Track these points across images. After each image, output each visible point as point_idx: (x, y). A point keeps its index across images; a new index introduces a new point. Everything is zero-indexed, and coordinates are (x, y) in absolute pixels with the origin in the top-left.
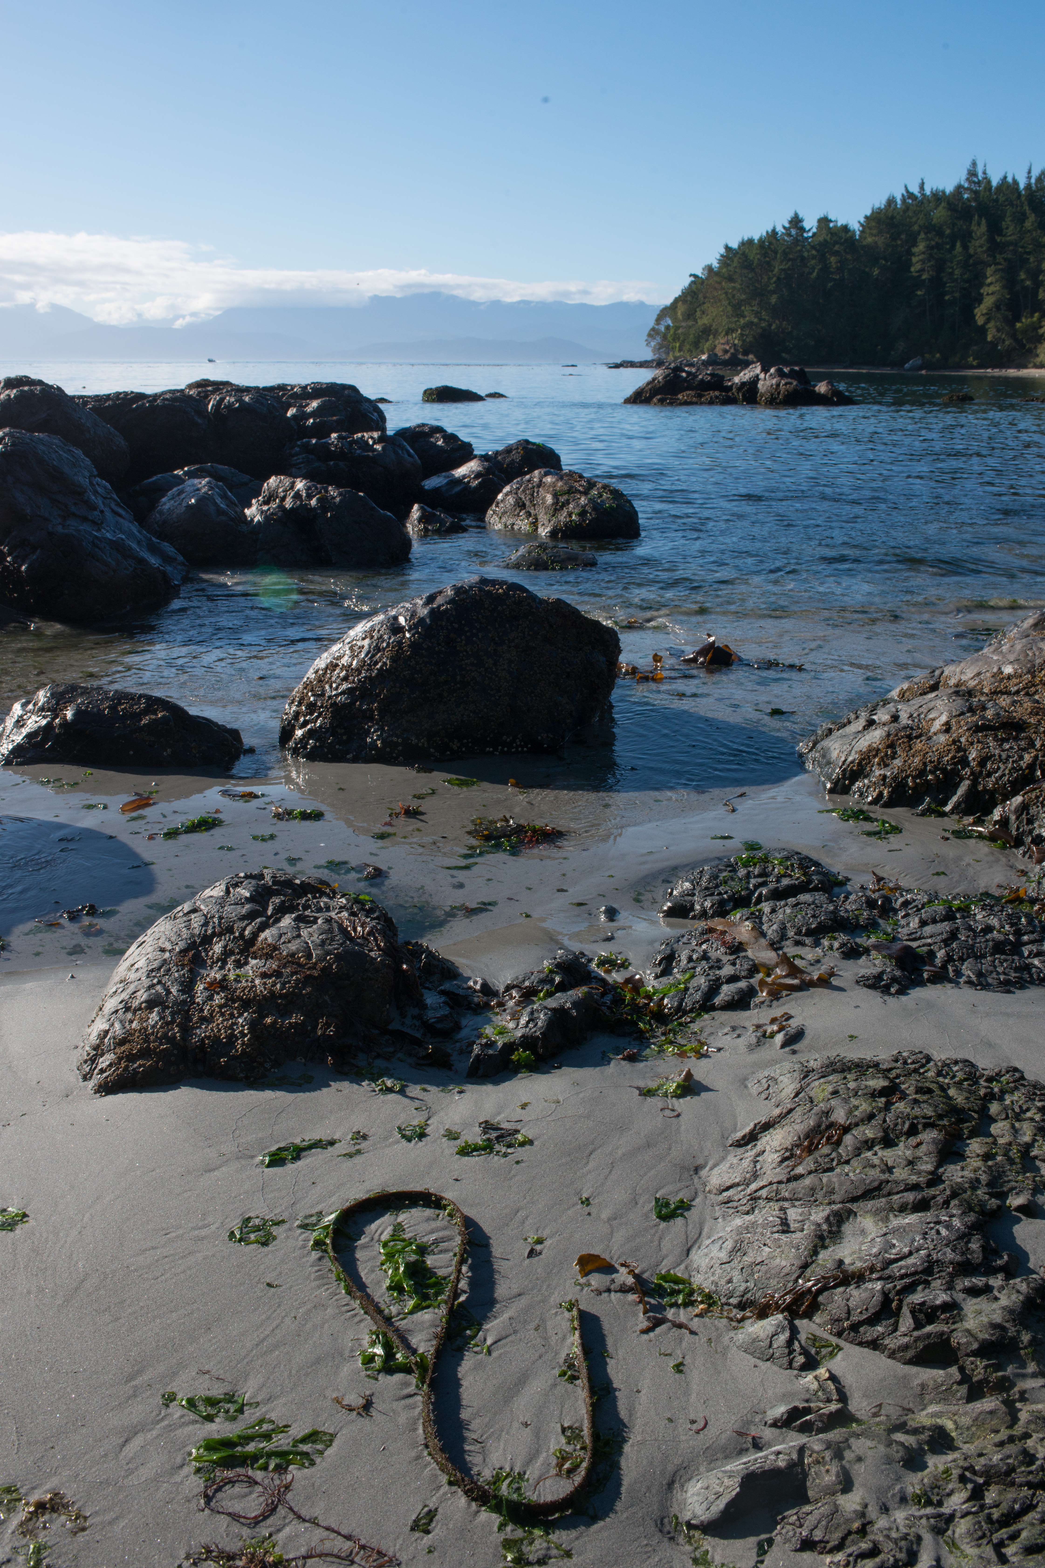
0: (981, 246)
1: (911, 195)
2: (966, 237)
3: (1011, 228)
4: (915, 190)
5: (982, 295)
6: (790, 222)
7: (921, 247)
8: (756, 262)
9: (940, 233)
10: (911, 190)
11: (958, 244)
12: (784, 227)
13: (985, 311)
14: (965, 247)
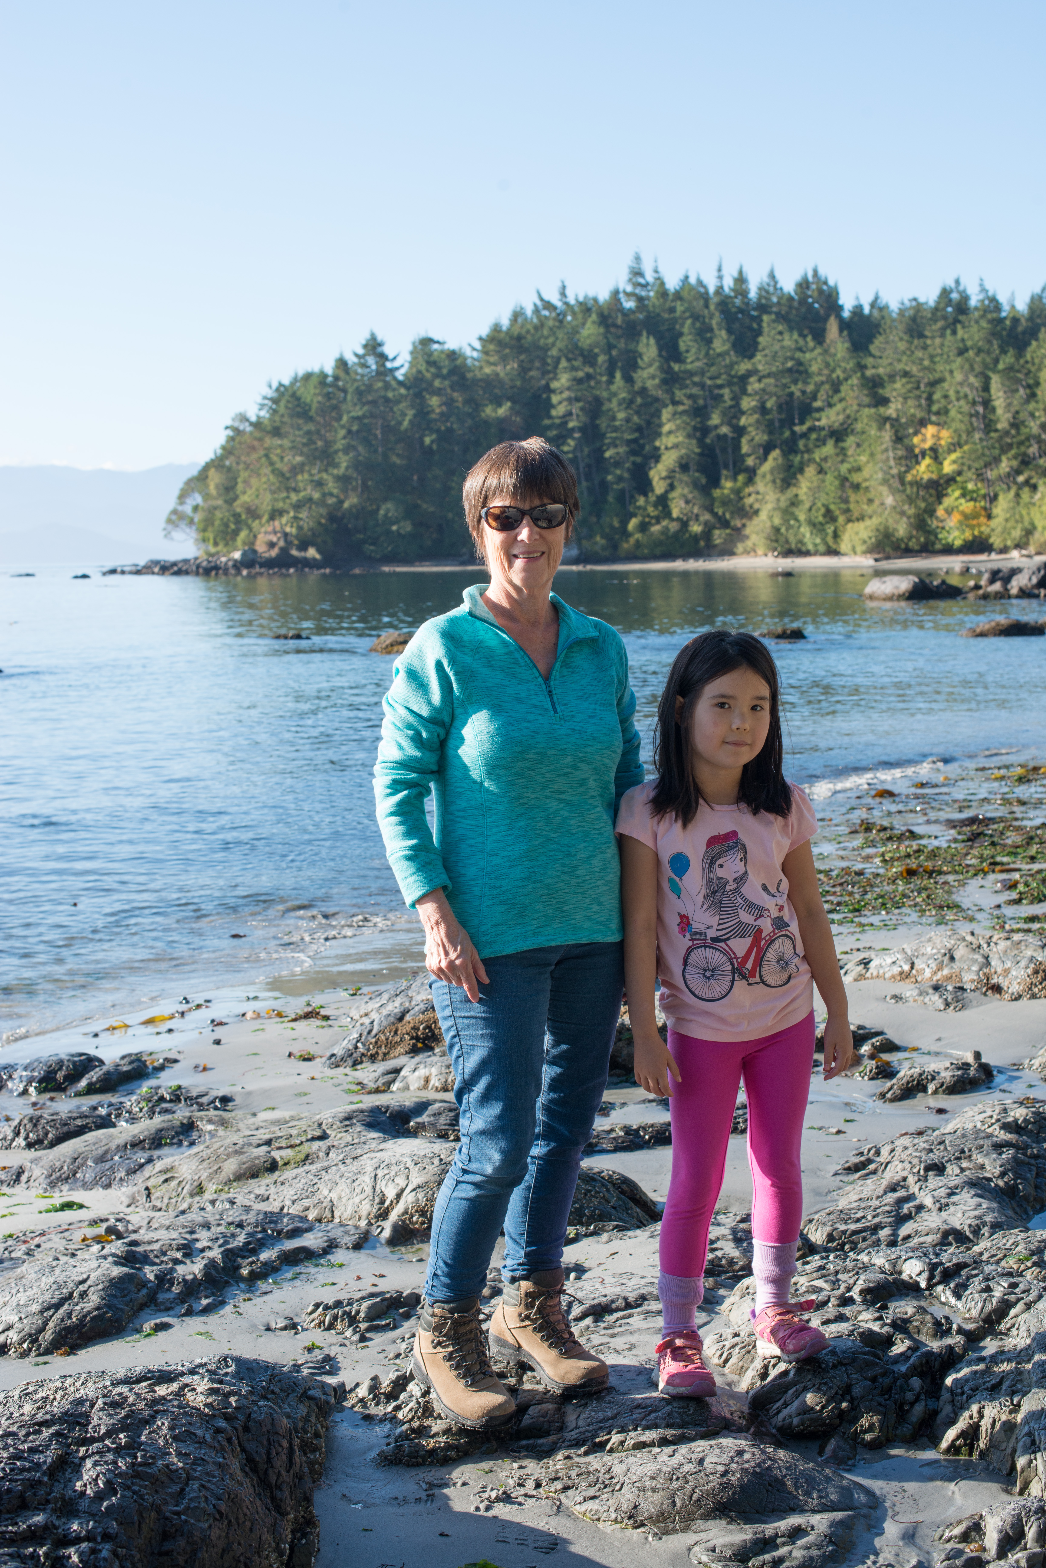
0: (653, 377)
1: (548, 305)
2: (631, 363)
3: (693, 350)
4: (554, 298)
5: (657, 449)
6: (365, 346)
7: (563, 380)
8: (315, 406)
9: (589, 358)
10: (546, 297)
11: (618, 375)
12: (356, 355)
13: (664, 474)
14: (629, 379)
